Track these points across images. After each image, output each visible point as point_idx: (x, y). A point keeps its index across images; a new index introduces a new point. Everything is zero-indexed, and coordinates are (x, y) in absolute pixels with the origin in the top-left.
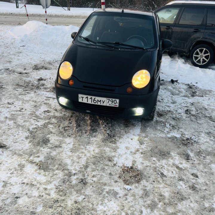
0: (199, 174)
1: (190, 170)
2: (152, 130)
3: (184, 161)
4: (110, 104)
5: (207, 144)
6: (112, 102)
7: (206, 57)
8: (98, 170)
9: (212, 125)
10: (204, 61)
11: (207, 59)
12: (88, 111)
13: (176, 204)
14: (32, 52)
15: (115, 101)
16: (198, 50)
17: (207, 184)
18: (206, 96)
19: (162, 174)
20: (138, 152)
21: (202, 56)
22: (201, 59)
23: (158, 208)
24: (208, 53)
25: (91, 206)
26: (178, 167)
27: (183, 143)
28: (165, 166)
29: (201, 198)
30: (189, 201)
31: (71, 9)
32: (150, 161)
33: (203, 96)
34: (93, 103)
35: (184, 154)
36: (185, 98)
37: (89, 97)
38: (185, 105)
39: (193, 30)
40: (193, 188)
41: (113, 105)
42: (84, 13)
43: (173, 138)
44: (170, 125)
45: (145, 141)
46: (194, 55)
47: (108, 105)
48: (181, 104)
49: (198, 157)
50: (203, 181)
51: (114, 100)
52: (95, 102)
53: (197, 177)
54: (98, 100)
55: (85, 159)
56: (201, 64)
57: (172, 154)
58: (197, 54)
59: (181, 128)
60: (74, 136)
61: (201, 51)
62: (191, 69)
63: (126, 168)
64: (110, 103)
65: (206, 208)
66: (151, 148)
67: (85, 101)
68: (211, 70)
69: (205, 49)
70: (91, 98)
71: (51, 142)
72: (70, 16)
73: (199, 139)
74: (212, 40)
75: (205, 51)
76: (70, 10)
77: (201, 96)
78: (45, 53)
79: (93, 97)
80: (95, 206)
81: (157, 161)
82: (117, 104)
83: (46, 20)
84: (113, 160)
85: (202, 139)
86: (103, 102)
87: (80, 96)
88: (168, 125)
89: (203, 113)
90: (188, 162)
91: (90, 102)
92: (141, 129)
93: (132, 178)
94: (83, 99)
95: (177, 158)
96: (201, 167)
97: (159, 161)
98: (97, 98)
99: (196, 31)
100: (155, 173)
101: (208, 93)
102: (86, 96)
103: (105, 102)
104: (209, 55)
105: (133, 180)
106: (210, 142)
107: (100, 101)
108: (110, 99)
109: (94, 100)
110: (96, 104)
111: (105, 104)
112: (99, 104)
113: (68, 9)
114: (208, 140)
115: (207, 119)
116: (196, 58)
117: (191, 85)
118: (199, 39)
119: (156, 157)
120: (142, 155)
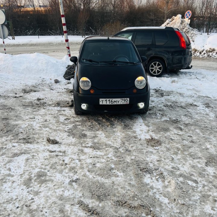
0: (192, 135)
1: (186, 135)
2: (150, 119)
3: (180, 131)
4: (123, 103)
5: (187, 121)
6: (125, 101)
7: (159, 68)
8: (132, 143)
9: (185, 111)
10: (158, 72)
11: (161, 70)
12: (105, 111)
13: (188, 150)
14: (8, 80)
15: (127, 100)
16: (152, 64)
17: (199, 139)
18: (171, 95)
19: (171, 139)
20: (149, 132)
21: (156, 68)
22: (156, 70)
23: (179, 154)
24: (160, 65)
25: (142, 159)
26: (178, 135)
27: (173, 122)
28: (170, 135)
29: (199, 145)
30: (193, 148)
31: (16, 37)
32: (160, 134)
33: (169, 95)
34: (111, 104)
35: (178, 128)
36: (158, 98)
37: (108, 100)
38: (161, 102)
39: (146, 49)
40: (192, 142)
41: (125, 103)
42: (31, 41)
43: (166, 121)
44: (160, 114)
45: (150, 125)
46: (150, 68)
47: (122, 103)
48: (158, 101)
49: (187, 128)
50: (196, 138)
51: (125, 99)
52: (112, 102)
53: (192, 137)
54: (114, 101)
55: (119, 139)
56: (157, 74)
57: (171, 129)
58: (152, 66)
59: (167, 115)
60: (101, 130)
61: (155, 64)
62: (151, 79)
63: (148, 140)
64: (123, 101)
65: (204, 149)
66: (156, 128)
67: (104, 103)
68: (165, 78)
69: (157, 62)
70: (109, 100)
71: (88, 135)
72: (17, 45)
73: (181, 119)
74: (161, 55)
75: (158, 64)
76: (14, 39)
77: (168, 96)
78: (23, 79)
79: (111, 99)
80: (144, 159)
81: (164, 134)
82: (128, 102)
83: (5, 50)
84: (138, 138)
85: (183, 119)
86: (118, 102)
87: (101, 100)
88: (158, 115)
89: (176, 104)
90: (182, 131)
91: (108, 103)
92: (142, 119)
93: (156, 143)
94: (103, 102)
95: (175, 130)
96: (191, 132)
97: (165, 133)
98: (114, 100)
99: (149, 49)
100: (167, 139)
101: (171, 93)
102: (105, 99)
103: (120, 101)
104: (161, 67)
105: (157, 145)
106: (189, 119)
107: (116, 101)
108: (123, 99)
109: (111, 101)
110: (113, 104)
111: (119, 103)
112: (115, 103)
113: (12, 38)
114: (187, 119)
115: (180, 108)
116: (152, 70)
117: (157, 89)
118: (152, 56)
119: (163, 132)
120: (153, 133)
